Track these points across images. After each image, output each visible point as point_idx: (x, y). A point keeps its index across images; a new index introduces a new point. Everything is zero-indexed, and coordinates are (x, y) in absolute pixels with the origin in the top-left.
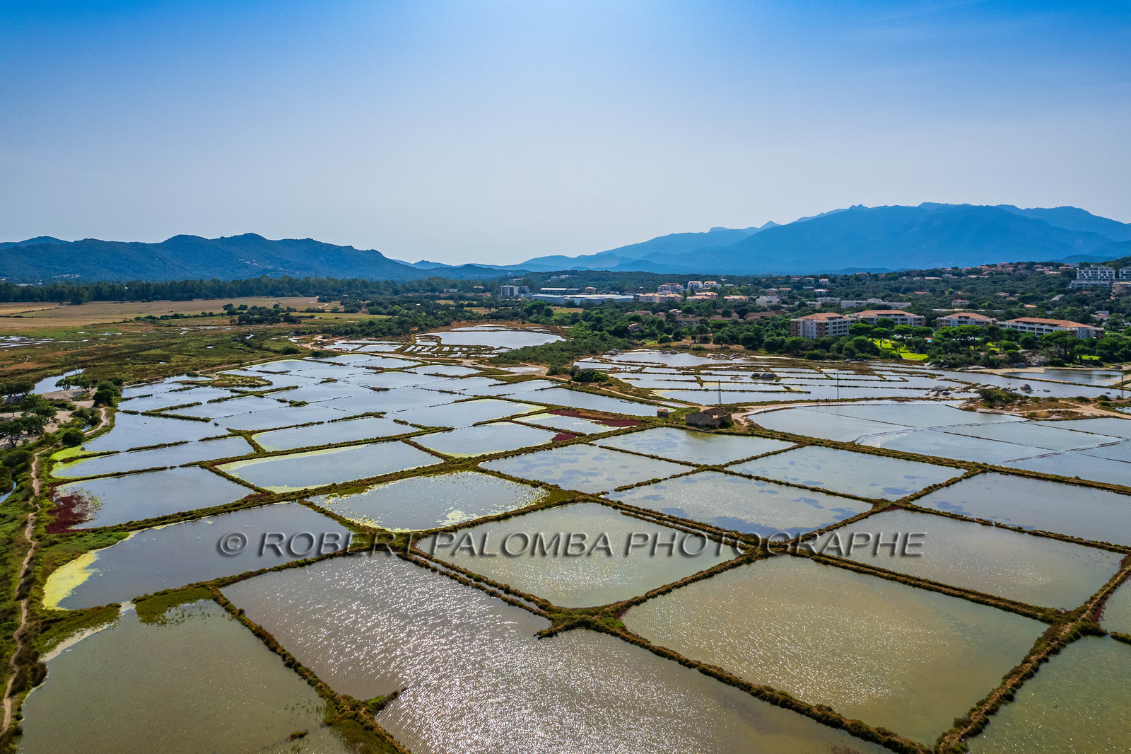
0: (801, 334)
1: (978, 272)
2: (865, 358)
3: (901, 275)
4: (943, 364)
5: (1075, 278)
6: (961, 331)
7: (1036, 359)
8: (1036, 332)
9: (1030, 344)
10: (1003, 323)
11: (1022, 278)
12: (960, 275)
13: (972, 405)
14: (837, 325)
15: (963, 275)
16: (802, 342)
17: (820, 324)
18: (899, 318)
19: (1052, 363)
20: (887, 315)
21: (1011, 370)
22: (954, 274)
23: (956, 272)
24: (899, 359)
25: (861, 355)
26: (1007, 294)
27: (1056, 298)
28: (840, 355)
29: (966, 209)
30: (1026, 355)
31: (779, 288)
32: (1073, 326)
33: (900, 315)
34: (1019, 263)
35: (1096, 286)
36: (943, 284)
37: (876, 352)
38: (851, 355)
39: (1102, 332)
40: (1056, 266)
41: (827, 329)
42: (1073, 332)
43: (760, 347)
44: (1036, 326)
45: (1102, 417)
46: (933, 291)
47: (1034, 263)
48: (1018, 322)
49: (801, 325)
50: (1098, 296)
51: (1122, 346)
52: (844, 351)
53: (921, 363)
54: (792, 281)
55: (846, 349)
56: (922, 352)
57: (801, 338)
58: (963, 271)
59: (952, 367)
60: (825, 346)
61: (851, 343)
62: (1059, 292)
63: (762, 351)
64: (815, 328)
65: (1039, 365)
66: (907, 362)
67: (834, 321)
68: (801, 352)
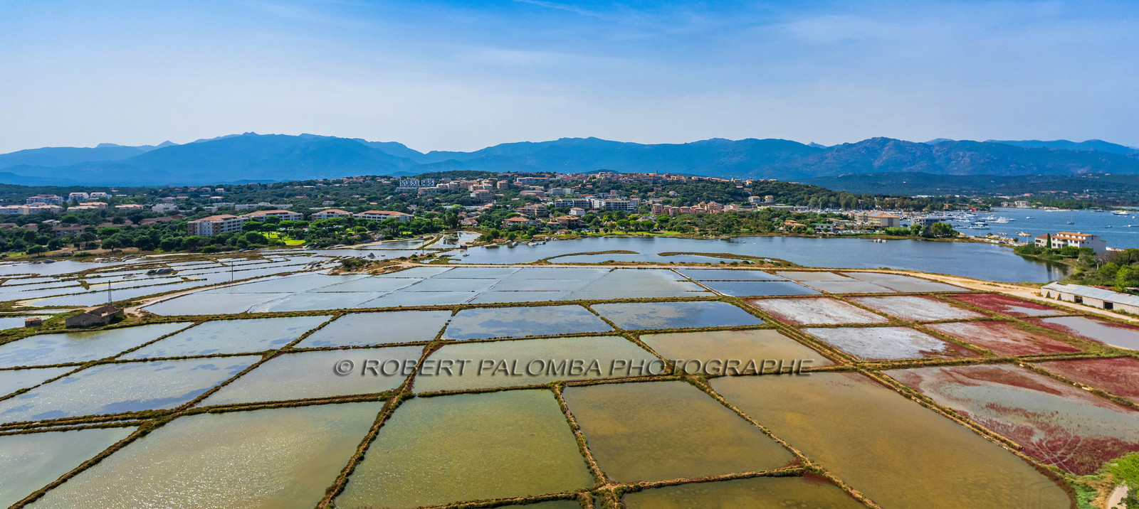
0: (198, 233)
1: (341, 182)
2: (256, 247)
3: (285, 184)
4: (316, 245)
5: (399, 185)
6: (329, 222)
7: (377, 236)
8: (377, 219)
9: (373, 228)
10: (356, 215)
11: (369, 186)
12: (328, 184)
13: (336, 271)
14: (232, 224)
15: (330, 184)
16: (199, 239)
17: (216, 224)
18: (283, 215)
19: (386, 238)
20: (274, 214)
21: (362, 245)
22: (324, 184)
23: (326, 182)
24: (283, 245)
25: (252, 245)
26: (360, 196)
27: (389, 198)
28: (234, 247)
29: (333, 139)
30: (371, 234)
31: (176, 196)
32: (397, 214)
33: (284, 213)
34: (367, 176)
35: (409, 190)
36: (317, 191)
37: (265, 242)
38: (244, 245)
39: (413, 217)
40: (388, 178)
41: (222, 227)
42: (398, 218)
43: (157, 247)
44: (377, 216)
45: (413, 267)
46: (309, 195)
47: (376, 176)
48: (366, 214)
49: (198, 226)
50: (411, 196)
51: (423, 225)
52: (237, 244)
53: (300, 246)
54: (189, 191)
55: (240, 242)
56: (301, 238)
57: (198, 236)
58: (331, 181)
59: (322, 247)
60: (221, 241)
61: (245, 236)
62: (390, 194)
63: (159, 250)
64: (211, 227)
65: (379, 240)
66: (289, 246)
67: (229, 221)
68: (198, 248)
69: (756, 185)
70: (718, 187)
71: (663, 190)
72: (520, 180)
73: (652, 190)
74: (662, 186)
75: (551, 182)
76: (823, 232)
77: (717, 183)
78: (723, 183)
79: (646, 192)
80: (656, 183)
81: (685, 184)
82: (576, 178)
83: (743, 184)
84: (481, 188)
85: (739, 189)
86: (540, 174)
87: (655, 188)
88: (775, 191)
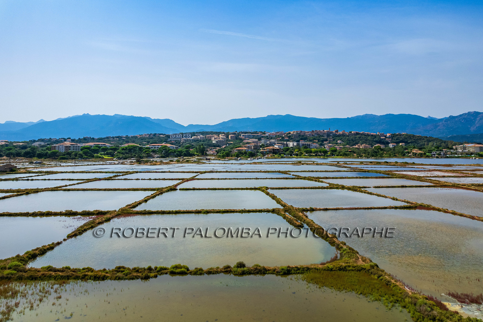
1: (136, 137)
3: (105, 138)
5: (170, 138)
6: (129, 147)
7: (156, 156)
9: (154, 151)
12: (129, 138)
16: (57, 152)
17: (67, 147)
19: (162, 157)
20: (98, 144)
23: (127, 137)
25: (86, 157)
33: (104, 144)
35: (176, 140)
36: (122, 141)
37: (93, 156)
43: (34, 156)
50: (177, 143)
52: (78, 155)
56: (112, 156)
63: (35, 158)
64: (64, 149)
66: (106, 159)
67: (74, 146)
68: (56, 158)
69: (394, 137)
70: (369, 138)
71: (334, 140)
72: (243, 136)
73: (326, 140)
74: (333, 137)
75: (263, 137)
76: (437, 155)
77: (368, 135)
78: (372, 135)
79: (323, 141)
80: (329, 136)
81: (348, 136)
82: (278, 134)
83: (385, 136)
84: (220, 138)
85: (383, 139)
86: (256, 133)
87: (328, 139)
88: (406, 140)
